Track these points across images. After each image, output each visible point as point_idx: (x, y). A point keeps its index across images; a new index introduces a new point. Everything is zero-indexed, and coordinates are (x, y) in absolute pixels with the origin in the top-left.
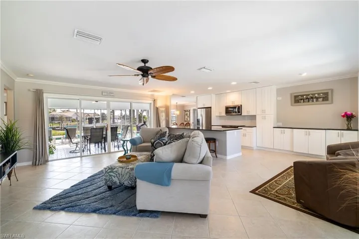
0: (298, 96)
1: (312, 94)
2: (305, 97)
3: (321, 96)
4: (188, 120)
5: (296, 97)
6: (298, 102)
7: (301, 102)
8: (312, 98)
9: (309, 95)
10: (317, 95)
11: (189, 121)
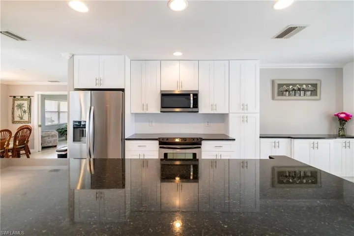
0: (282, 85)
1: (299, 84)
2: (291, 87)
3: (309, 88)
4: (26, 117)
5: (280, 85)
6: (282, 95)
7: (285, 95)
8: (299, 90)
9: (296, 84)
10: (304, 86)
11: (29, 122)
